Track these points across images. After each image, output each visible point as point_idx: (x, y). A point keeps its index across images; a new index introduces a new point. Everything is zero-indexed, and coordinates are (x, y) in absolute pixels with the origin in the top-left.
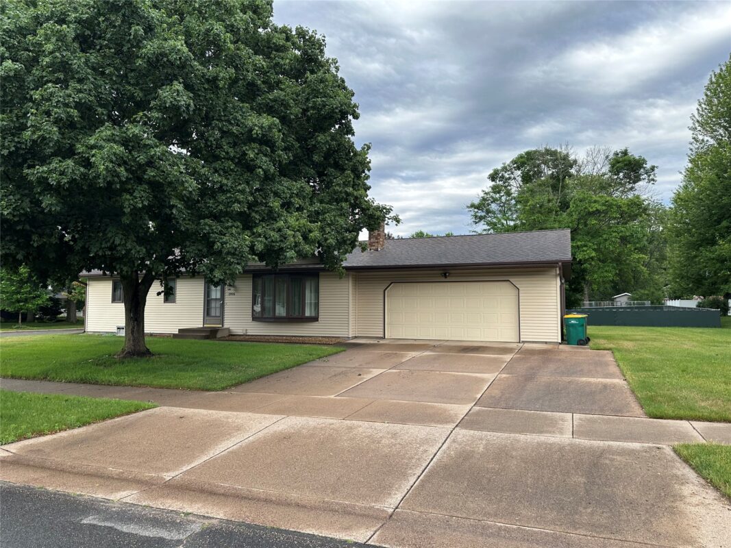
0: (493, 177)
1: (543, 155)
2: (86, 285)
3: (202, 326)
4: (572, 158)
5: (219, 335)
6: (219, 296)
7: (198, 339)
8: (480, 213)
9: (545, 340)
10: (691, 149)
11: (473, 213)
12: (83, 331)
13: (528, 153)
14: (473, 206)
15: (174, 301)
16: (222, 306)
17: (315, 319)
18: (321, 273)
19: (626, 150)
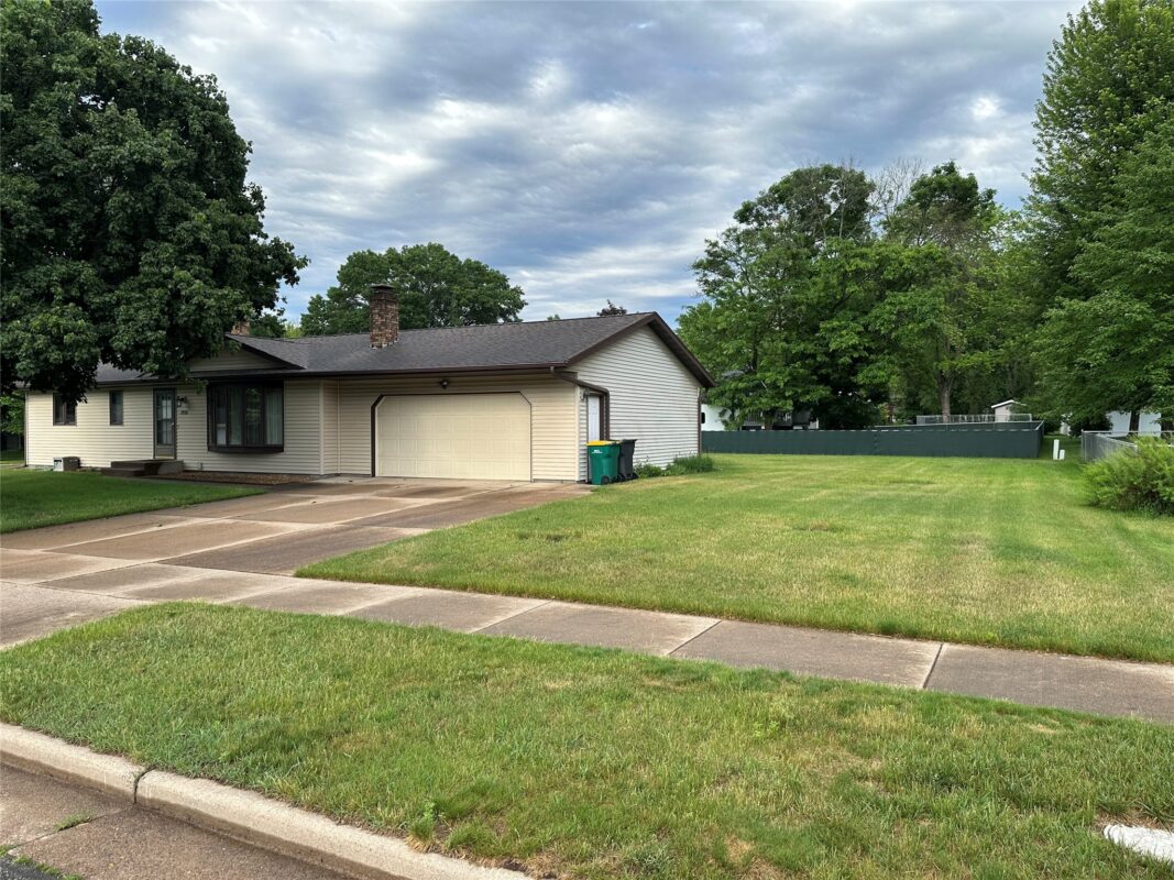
0: (743, 216)
1: (819, 177)
2: (24, 400)
3: (151, 458)
4: (868, 180)
5: (163, 470)
6: (170, 416)
7: (128, 477)
8: (712, 277)
9: (560, 478)
10: (1039, 161)
11: (698, 277)
12: (23, 465)
13: (797, 174)
14: (698, 266)
15: (121, 423)
16: (174, 428)
17: (279, 449)
18: (286, 382)
19: (952, 164)
